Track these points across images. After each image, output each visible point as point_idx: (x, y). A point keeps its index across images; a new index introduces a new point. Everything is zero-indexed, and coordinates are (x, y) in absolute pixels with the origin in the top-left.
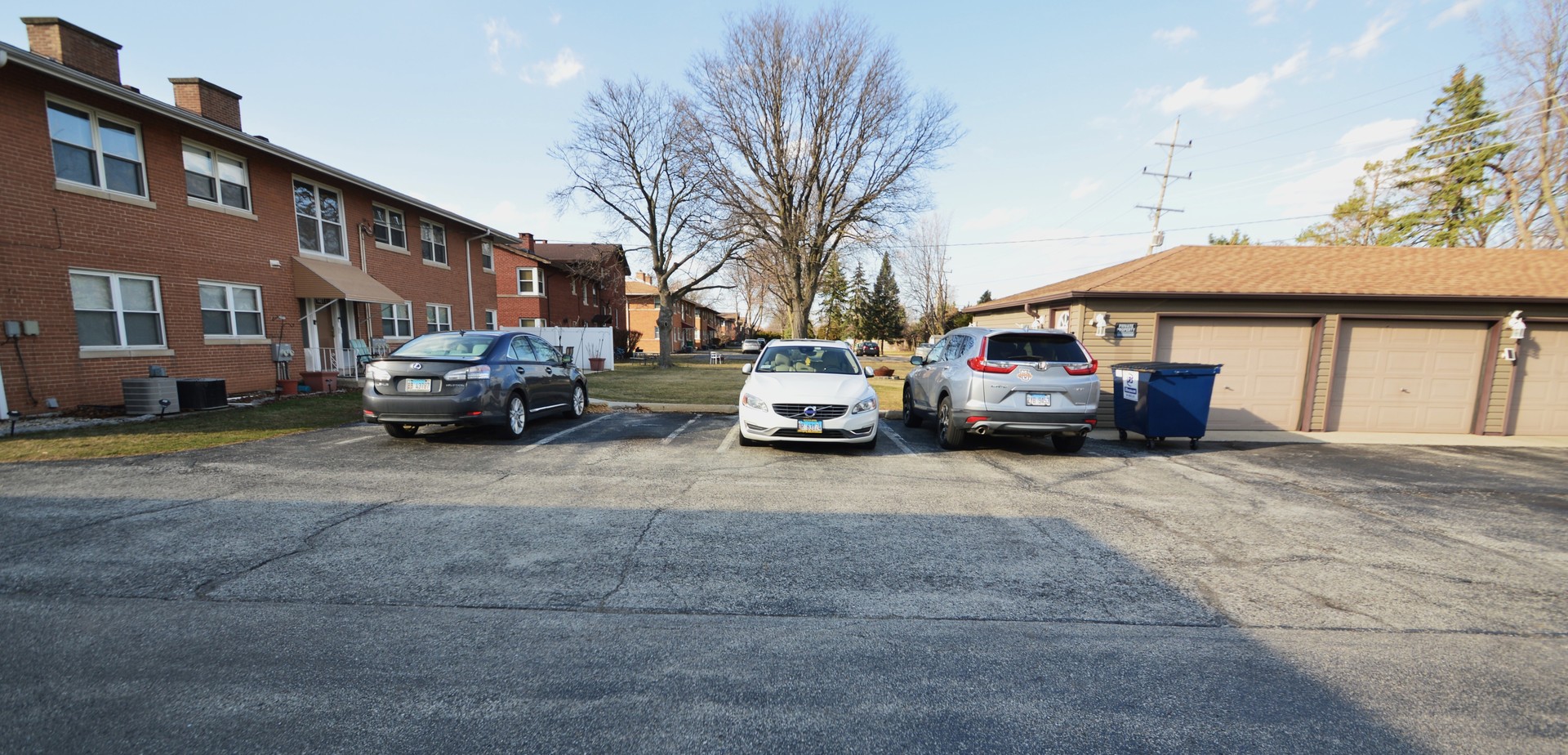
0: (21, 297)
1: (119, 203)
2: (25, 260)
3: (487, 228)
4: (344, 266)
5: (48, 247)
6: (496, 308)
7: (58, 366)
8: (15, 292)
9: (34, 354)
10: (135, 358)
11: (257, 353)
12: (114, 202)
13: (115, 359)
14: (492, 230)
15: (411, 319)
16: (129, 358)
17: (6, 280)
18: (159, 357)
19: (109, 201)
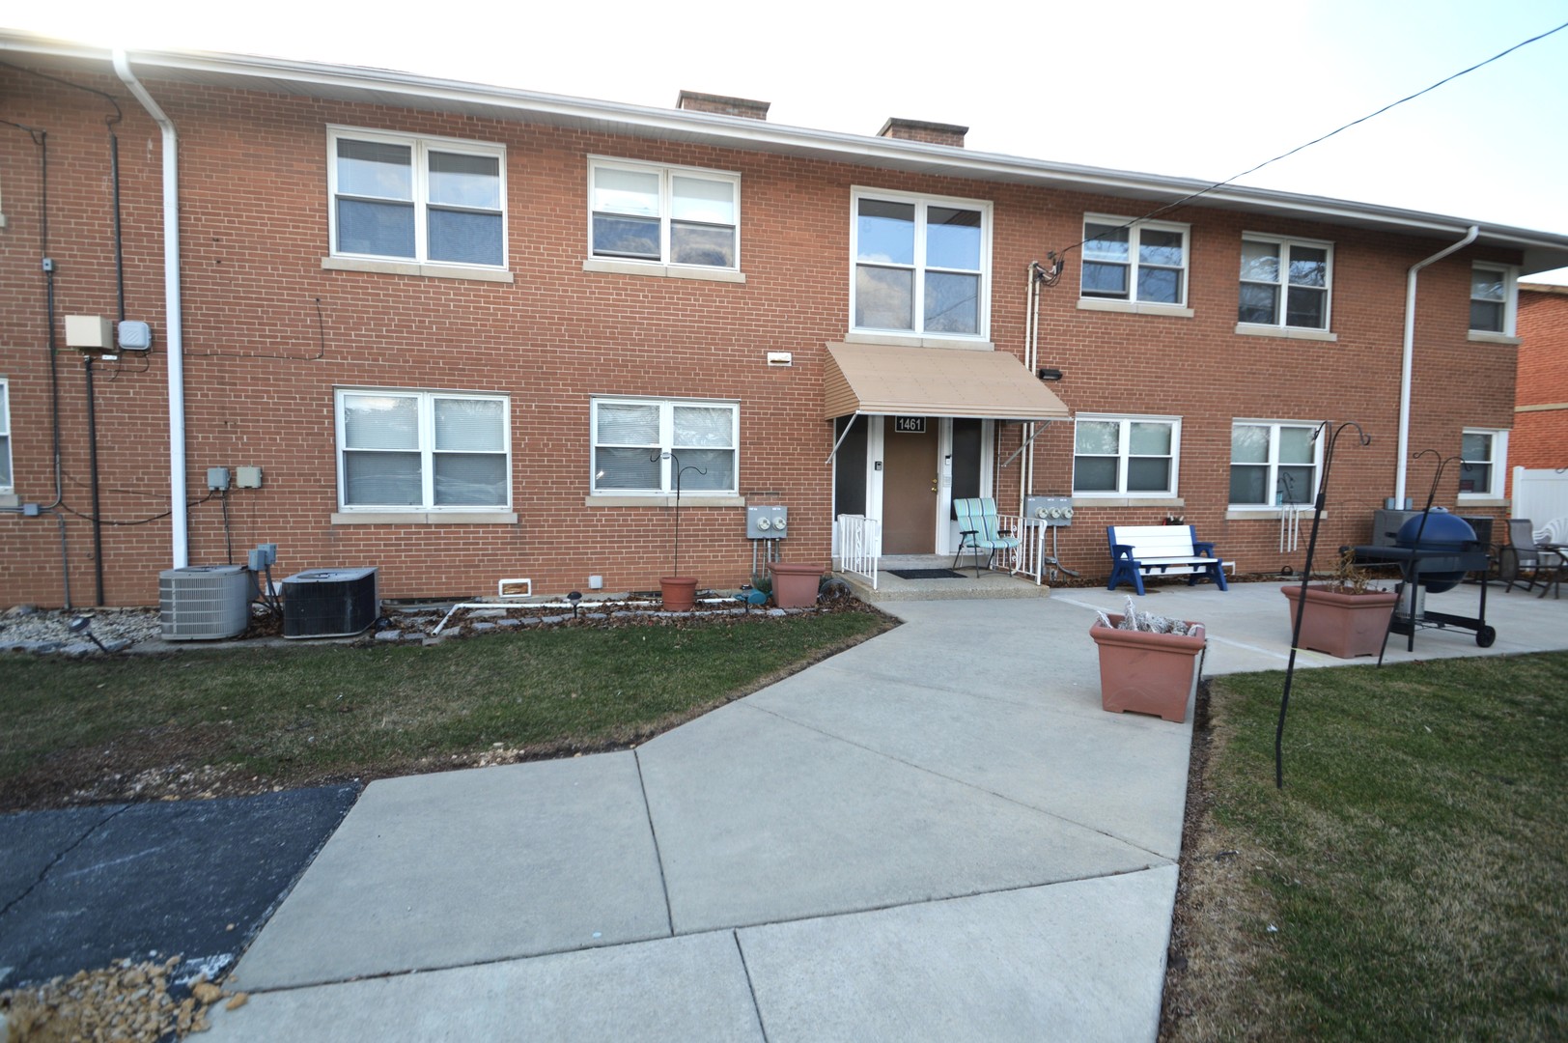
0: (243, 433)
1: (441, 279)
2: (257, 379)
3: (1467, 225)
4: (975, 352)
5: (299, 357)
6: (1508, 423)
7: (295, 534)
8: (235, 426)
9: (254, 516)
10: (437, 526)
11: (710, 522)
12: (431, 279)
13: (398, 526)
14: (1483, 228)
15: (1175, 454)
16: (428, 526)
17: (223, 408)
18: (487, 525)
19: (422, 278)
